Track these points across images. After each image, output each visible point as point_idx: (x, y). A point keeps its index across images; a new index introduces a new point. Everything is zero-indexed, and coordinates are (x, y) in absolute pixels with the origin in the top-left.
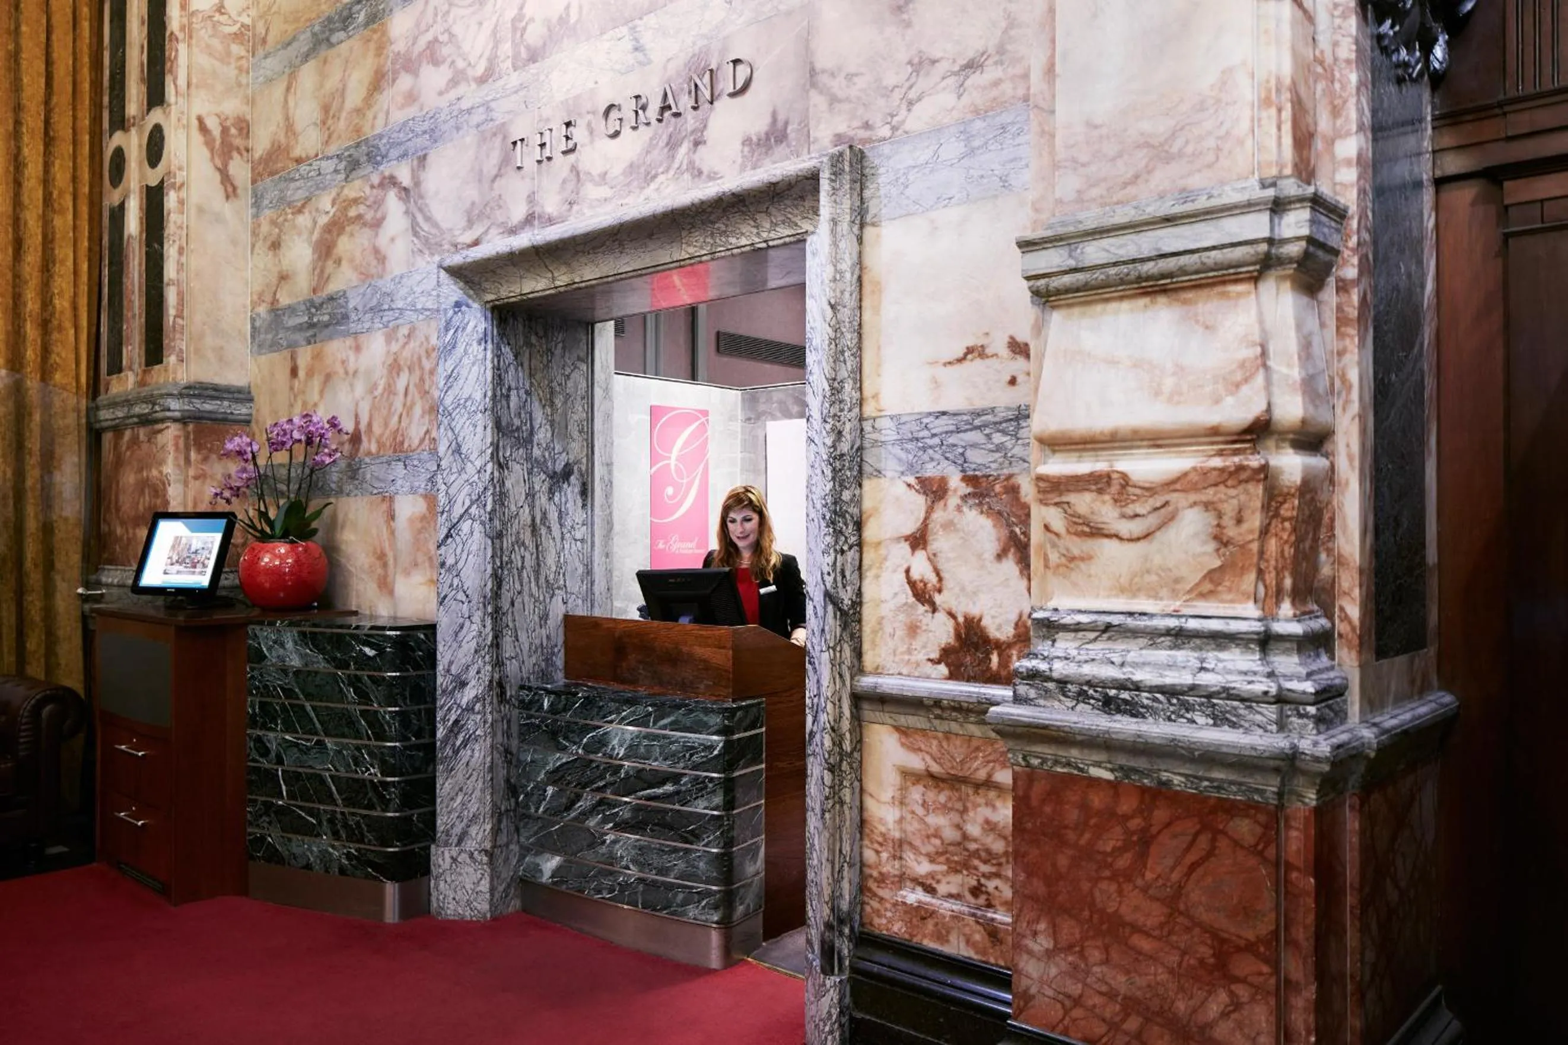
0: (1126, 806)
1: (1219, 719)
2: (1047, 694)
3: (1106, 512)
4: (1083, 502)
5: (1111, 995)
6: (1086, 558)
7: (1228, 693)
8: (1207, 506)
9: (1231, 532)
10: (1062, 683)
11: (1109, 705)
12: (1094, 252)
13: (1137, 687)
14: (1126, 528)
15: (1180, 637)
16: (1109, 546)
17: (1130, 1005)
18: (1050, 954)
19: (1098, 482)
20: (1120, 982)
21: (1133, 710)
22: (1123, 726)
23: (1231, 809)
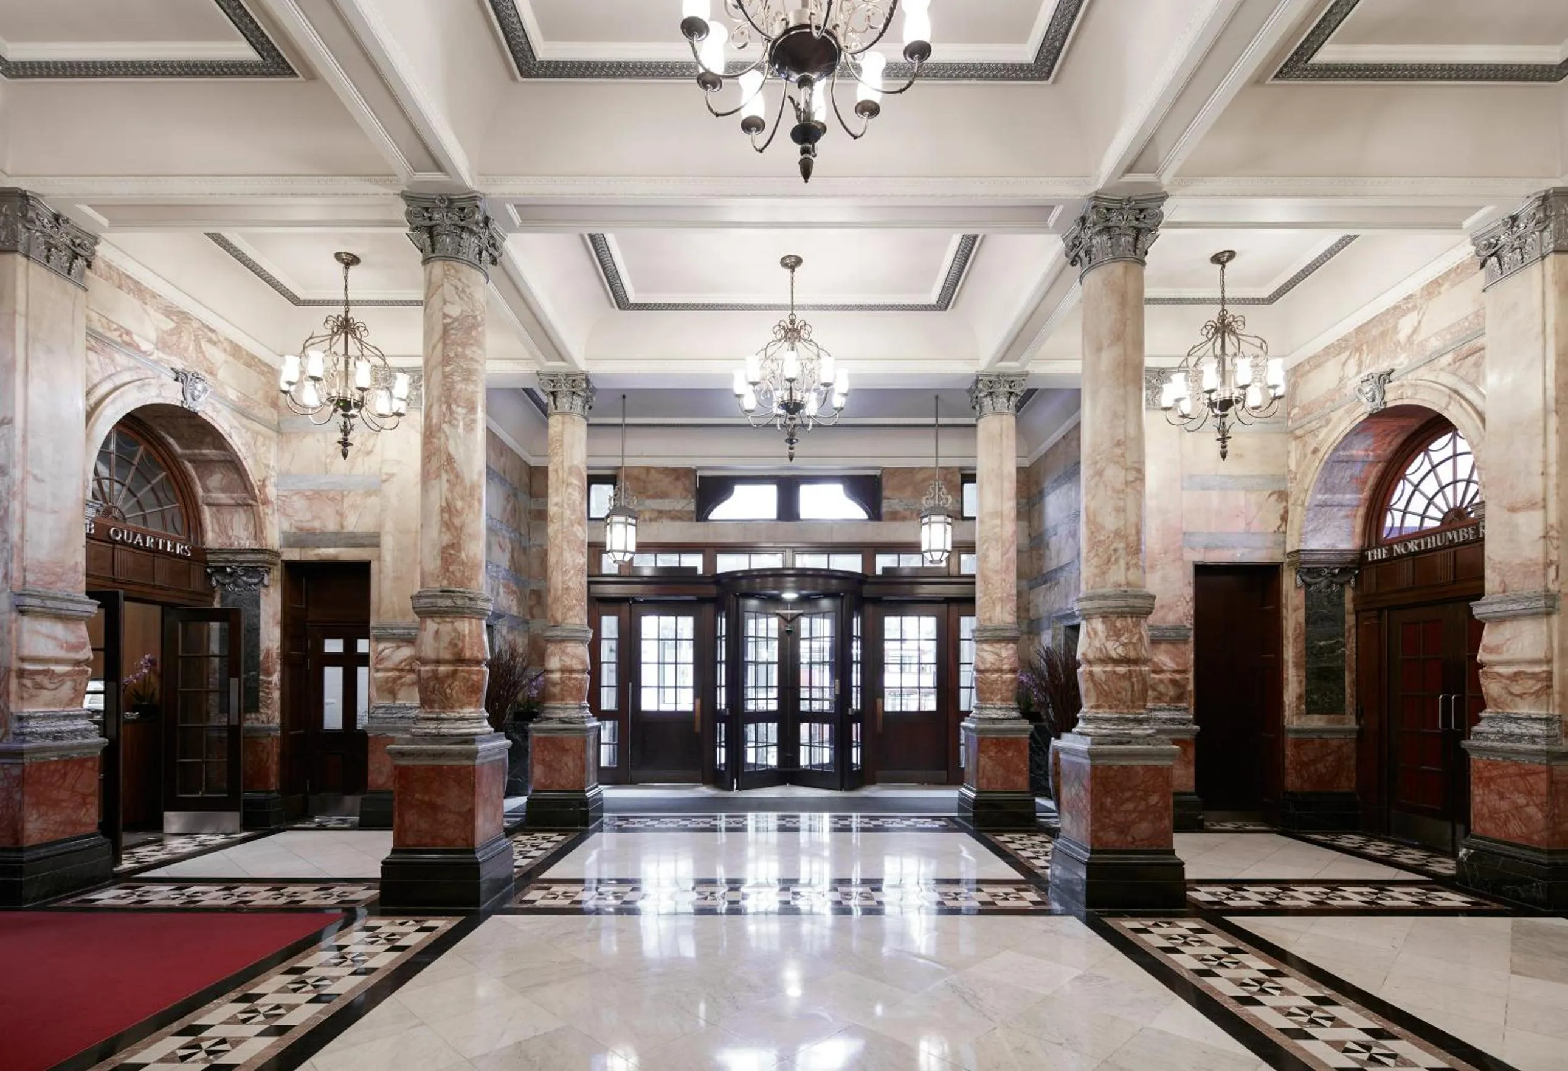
0: (60, 766)
1: (84, 737)
2: (36, 738)
3: (45, 681)
4: (39, 678)
5: (56, 822)
6: (36, 696)
7: (86, 730)
8: (74, 680)
9: (78, 687)
10: (40, 734)
11: (55, 738)
12: (49, 603)
13: (62, 732)
14: (53, 686)
15: (66, 717)
16: (45, 692)
17: (61, 823)
18: (37, 819)
19: (45, 673)
20: (58, 818)
21: (61, 738)
22: (59, 743)
23: (86, 760)
